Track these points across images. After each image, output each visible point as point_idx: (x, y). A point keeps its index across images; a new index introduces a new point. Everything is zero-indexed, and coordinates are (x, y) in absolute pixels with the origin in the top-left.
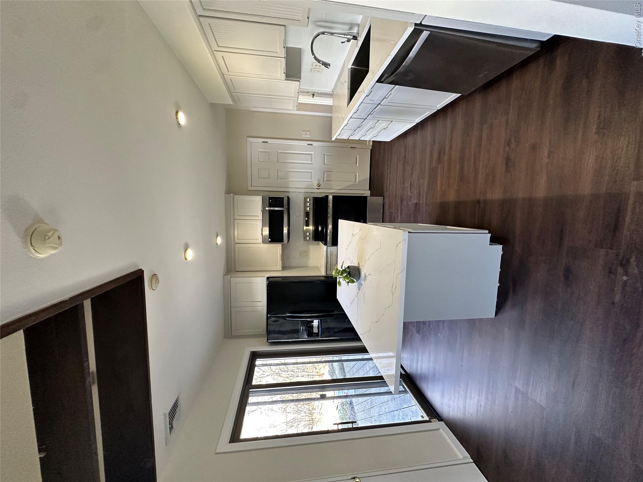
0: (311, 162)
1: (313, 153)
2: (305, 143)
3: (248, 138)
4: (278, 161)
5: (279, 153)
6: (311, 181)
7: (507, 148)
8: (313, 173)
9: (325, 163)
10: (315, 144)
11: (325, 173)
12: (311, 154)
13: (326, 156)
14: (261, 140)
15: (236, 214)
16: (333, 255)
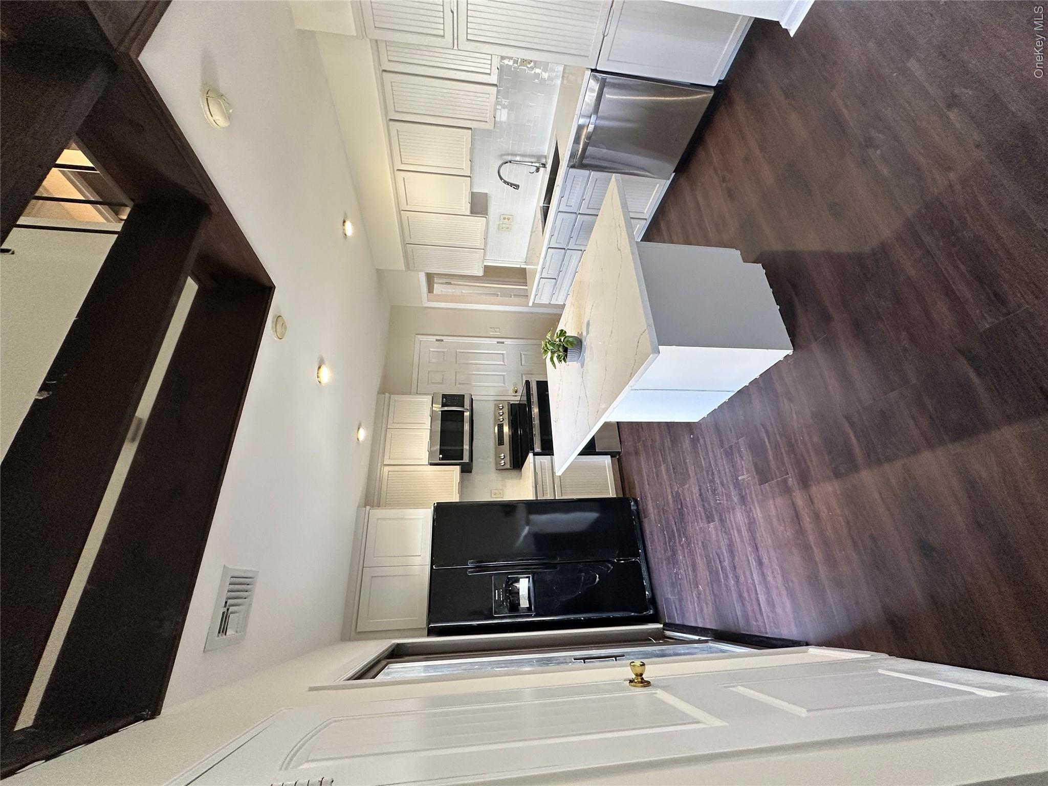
0: (502, 363)
1: (504, 352)
2: (495, 341)
3: (417, 336)
4: (456, 362)
5: (458, 353)
6: (504, 386)
7: (724, 185)
8: (506, 376)
9: (523, 364)
10: (507, 342)
11: (523, 375)
12: (502, 354)
13: (523, 356)
14: (434, 338)
15: (390, 421)
16: (545, 469)
